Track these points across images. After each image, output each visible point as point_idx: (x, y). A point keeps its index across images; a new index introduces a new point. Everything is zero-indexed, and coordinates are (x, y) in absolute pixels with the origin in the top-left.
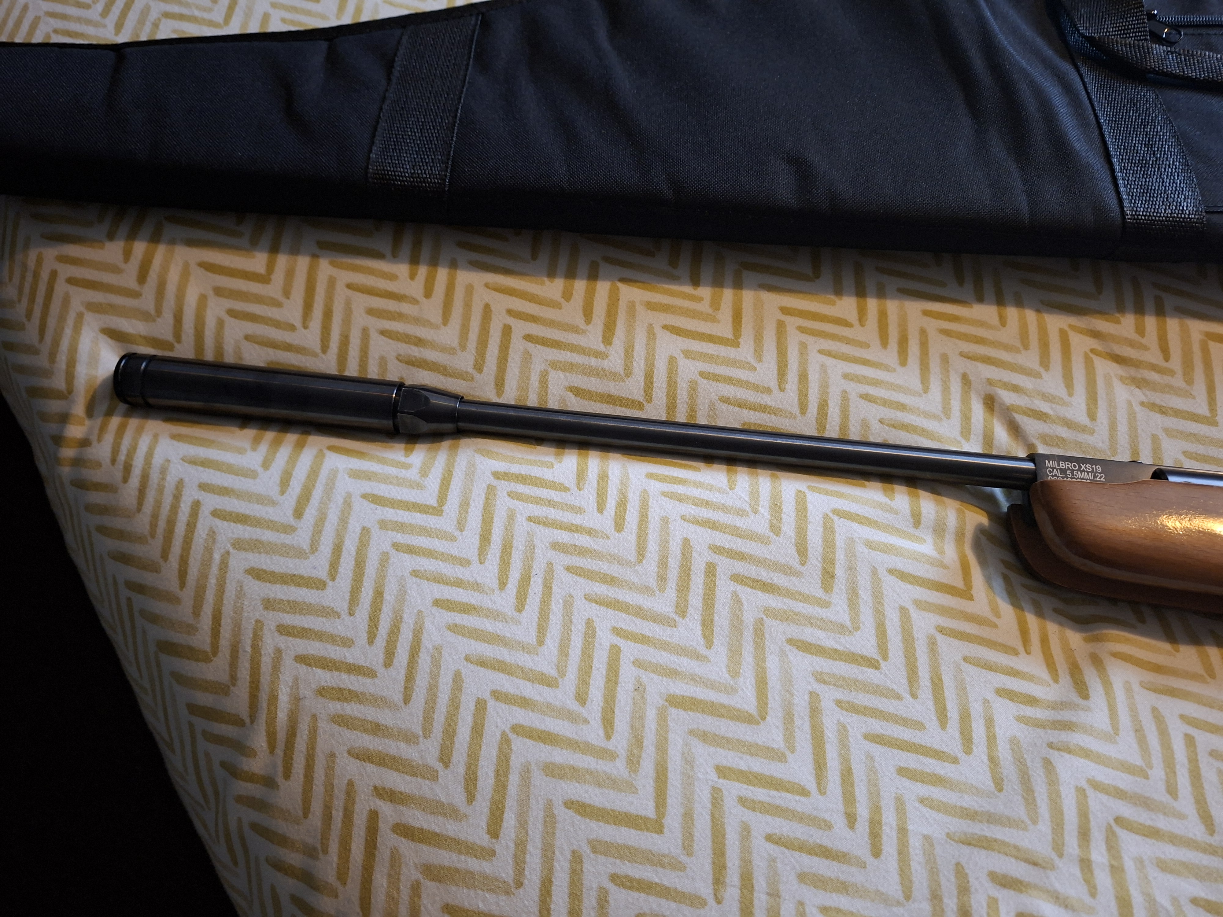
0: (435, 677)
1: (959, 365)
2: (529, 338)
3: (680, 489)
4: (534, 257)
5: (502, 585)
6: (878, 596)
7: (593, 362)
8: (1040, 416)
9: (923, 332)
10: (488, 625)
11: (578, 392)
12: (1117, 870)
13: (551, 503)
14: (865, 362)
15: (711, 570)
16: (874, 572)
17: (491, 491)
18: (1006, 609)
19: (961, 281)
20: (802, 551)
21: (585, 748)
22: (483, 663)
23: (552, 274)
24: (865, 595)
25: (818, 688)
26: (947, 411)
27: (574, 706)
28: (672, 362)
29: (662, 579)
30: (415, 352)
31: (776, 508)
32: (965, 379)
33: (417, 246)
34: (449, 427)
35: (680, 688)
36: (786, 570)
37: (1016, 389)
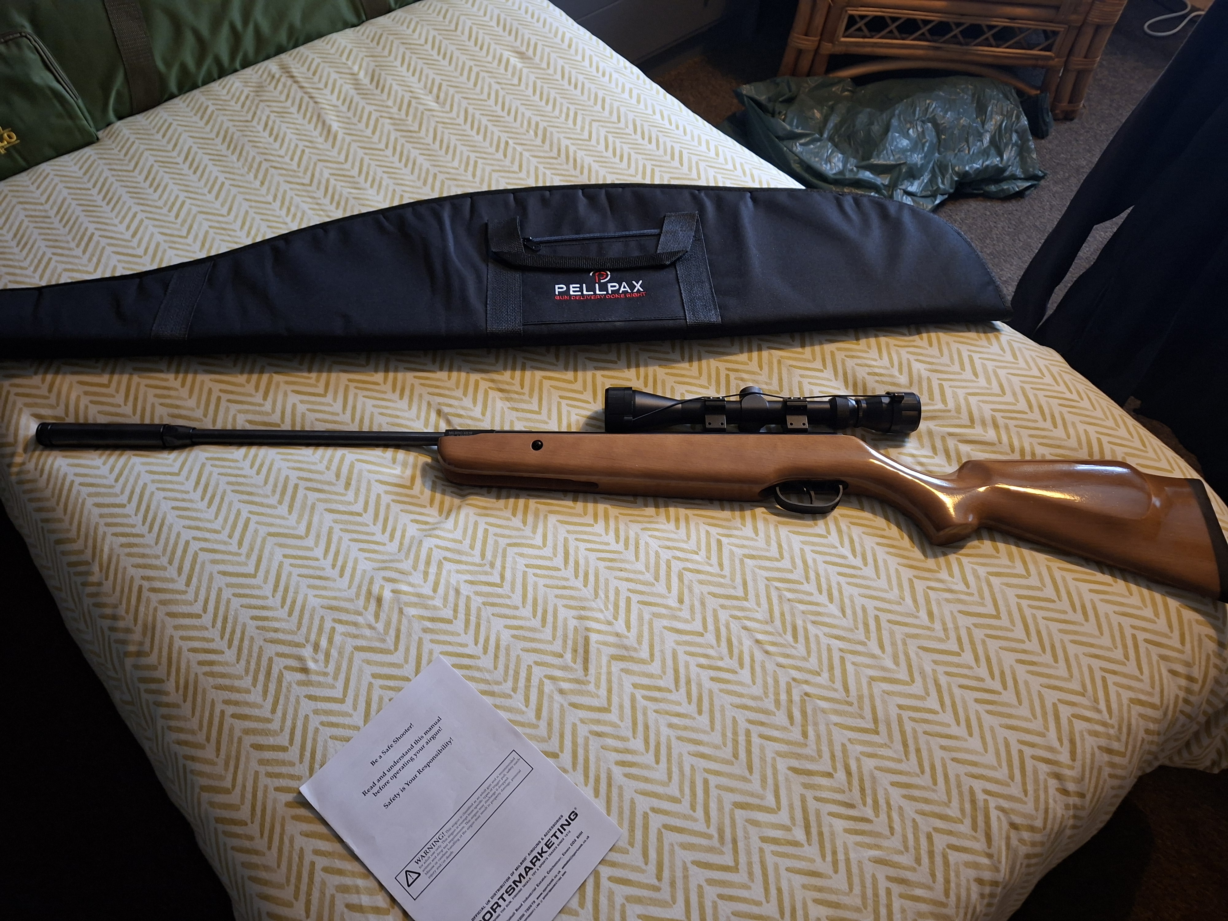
0: (169, 535)
1: (427, 397)
2: (229, 401)
3: (289, 457)
4: (235, 366)
5: (202, 499)
6: (368, 490)
7: (257, 408)
8: (460, 416)
9: (413, 385)
10: (194, 514)
11: (250, 422)
12: (438, 575)
13: (230, 467)
14: (383, 399)
15: (296, 486)
16: (369, 481)
17: (203, 465)
18: (428, 492)
19: (434, 362)
20: (338, 476)
21: (230, 553)
22: (189, 527)
23: (242, 373)
24: (363, 490)
25: (333, 525)
26: (418, 417)
27: (227, 539)
28: (294, 406)
29: (274, 491)
30: (176, 411)
31: (331, 461)
32: (429, 404)
33: (179, 365)
34: (188, 441)
35: (273, 530)
36: (330, 483)
37: (450, 406)
